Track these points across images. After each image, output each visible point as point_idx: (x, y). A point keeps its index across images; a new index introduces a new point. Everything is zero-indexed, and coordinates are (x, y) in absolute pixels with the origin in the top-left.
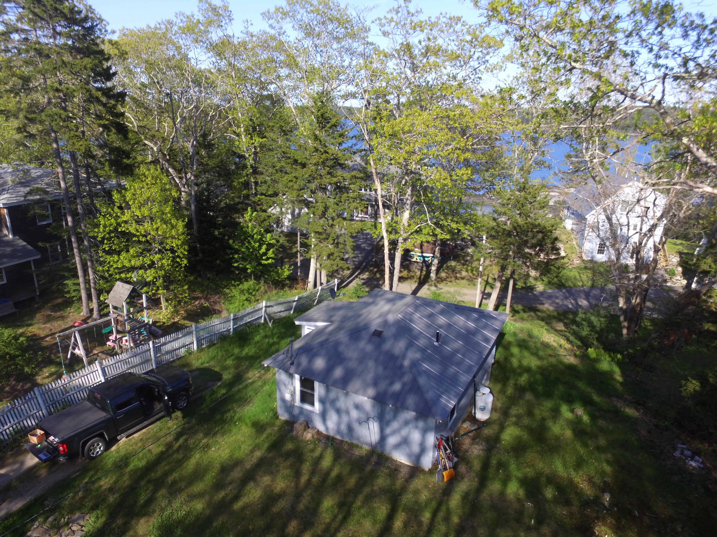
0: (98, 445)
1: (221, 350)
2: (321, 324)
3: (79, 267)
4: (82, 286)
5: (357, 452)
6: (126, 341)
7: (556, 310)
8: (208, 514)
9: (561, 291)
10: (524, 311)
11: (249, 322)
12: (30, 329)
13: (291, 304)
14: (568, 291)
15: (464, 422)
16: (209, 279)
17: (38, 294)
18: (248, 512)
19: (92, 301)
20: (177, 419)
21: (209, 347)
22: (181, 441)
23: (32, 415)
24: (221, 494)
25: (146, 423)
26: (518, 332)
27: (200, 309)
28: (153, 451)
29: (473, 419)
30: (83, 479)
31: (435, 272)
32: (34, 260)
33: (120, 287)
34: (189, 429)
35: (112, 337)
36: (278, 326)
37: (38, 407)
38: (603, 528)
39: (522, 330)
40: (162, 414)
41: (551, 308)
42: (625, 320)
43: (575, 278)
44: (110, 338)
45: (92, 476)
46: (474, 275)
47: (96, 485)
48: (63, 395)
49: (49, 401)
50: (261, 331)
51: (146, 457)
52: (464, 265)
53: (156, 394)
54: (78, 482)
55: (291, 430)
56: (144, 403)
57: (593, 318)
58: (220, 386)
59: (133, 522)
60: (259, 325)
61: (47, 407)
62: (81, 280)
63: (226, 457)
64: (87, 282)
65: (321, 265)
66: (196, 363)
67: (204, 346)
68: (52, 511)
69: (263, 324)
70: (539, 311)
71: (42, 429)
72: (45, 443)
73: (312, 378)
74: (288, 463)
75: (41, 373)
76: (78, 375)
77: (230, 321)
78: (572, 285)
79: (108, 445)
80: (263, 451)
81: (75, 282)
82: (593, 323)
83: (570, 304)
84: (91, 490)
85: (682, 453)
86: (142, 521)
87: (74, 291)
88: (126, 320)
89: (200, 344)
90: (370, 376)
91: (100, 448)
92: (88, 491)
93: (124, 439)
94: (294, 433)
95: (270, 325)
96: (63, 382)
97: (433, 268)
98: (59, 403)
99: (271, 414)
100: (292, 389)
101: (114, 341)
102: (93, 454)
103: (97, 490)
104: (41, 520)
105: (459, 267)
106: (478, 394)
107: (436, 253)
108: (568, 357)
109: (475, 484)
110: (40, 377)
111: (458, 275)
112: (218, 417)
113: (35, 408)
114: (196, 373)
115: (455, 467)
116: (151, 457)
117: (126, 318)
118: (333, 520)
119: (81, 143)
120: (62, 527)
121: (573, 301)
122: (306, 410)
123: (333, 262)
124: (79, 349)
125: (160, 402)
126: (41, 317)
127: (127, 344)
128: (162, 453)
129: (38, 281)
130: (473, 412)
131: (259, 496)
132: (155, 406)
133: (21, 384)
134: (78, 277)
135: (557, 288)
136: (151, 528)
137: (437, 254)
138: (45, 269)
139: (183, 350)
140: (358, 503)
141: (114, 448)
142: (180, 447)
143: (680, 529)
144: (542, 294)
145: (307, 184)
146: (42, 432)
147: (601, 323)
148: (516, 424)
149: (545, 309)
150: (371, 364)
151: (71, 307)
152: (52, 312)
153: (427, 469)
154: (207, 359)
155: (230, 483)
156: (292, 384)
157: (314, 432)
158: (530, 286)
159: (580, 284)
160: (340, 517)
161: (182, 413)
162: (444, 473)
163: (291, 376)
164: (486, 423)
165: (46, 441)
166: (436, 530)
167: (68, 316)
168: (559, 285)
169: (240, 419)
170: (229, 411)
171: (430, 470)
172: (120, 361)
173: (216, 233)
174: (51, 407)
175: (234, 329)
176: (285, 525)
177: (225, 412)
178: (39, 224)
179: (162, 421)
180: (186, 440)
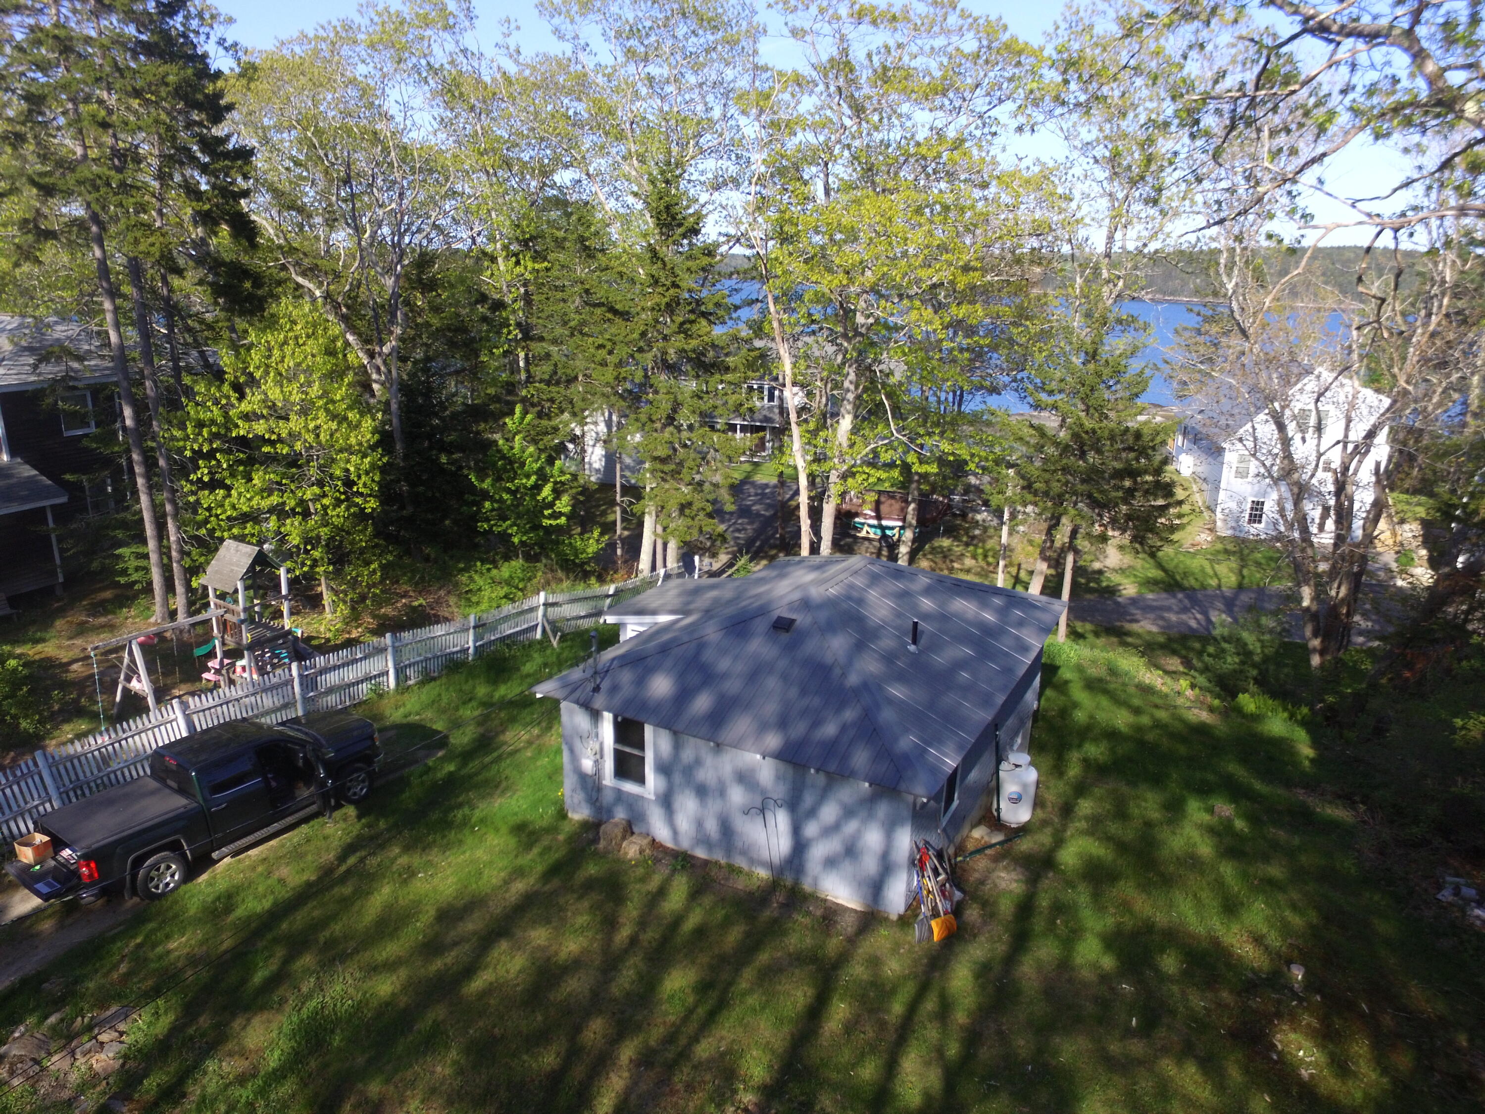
0: (169, 867)
1: (447, 690)
2: (664, 619)
3: (147, 516)
4: (154, 557)
5: (741, 884)
6: (244, 668)
7: (1163, 633)
8: (402, 1005)
9: (1174, 596)
10: (1097, 634)
11: (509, 636)
12: (39, 647)
13: (600, 603)
14: (1188, 597)
15: (974, 826)
16: (427, 559)
17: (61, 580)
18: (492, 1002)
19: (175, 594)
20: (345, 820)
21: (422, 683)
22: (352, 860)
23: (29, 811)
24: (437, 965)
25: (276, 826)
26: (1085, 664)
27: (406, 614)
28: (288, 880)
29: (995, 822)
30: (134, 937)
31: (906, 558)
32: (52, 506)
33: (232, 551)
34: (372, 838)
35: (214, 664)
36: (571, 647)
37: (43, 794)
38: (1292, 1036)
39: (1094, 662)
40: (314, 808)
41: (1154, 629)
42: (1315, 635)
43: (1203, 570)
44: (210, 664)
45: (153, 931)
46: (989, 564)
47: (159, 950)
48: (99, 770)
49: (67, 782)
50: (536, 655)
51: (272, 892)
52: (967, 545)
53: (301, 763)
54: (119, 944)
55: (596, 840)
56: (274, 784)
57: (1245, 635)
58: (442, 759)
59: (237, 1024)
60: (532, 644)
61: (64, 795)
62: (152, 544)
63: (447, 892)
64: (164, 551)
65: (665, 529)
66: (395, 715)
67: (411, 682)
68: (57, 1004)
69: (540, 642)
70: (1128, 634)
71: (45, 832)
72: (53, 863)
73: (640, 718)
74: (586, 904)
75: (56, 733)
76: (133, 727)
77: (468, 630)
78: (1196, 585)
79: (191, 872)
80: (532, 880)
81: (140, 550)
82: (1246, 644)
83: (1193, 620)
84: (146, 959)
85: (1457, 891)
86: (256, 1021)
87: (137, 569)
88: (242, 622)
89: (401, 676)
90: (771, 708)
91: (171, 876)
92: (139, 960)
93: (227, 860)
94: (602, 845)
95: (555, 643)
96: (99, 741)
97: (904, 550)
98: (90, 788)
99: (551, 811)
100: (597, 747)
101: (218, 672)
102: (157, 887)
103: (160, 958)
104: (31, 1020)
105: (958, 549)
106: (1004, 766)
107: (909, 517)
108: (1196, 711)
109: (1001, 948)
110: (54, 742)
111: (956, 565)
112: (435, 816)
113: (36, 796)
114: (392, 733)
115: (957, 911)
116: (284, 894)
117: (242, 616)
118: (686, 1019)
119: (151, 240)
120: (78, 1035)
121: (1199, 616)
122: (629, 794)
123: (689, 522)
124: (139, 681)
125: (308, 785)
126: (65, 627)
127: (246, 675)
128: (309, 885)
129: (62, 551)
130: (995, 806)
131: (518, 968)
132: (297, 792)
133: (12, 754)
134: (144, 542)
135: (1166, 591)
136: (274, 1034)
137: (911, 518)
138: (74, 526)
139: (365, 687)
140: (744, 984)
141: (204, 877)
142: (348, 871)
143: (1465, 1044)
144: (1134, 601)
145: (636, 355)
146: (46, 838)
147: (1262, 647)
148: (1090, 832)
149: (1140, 631)
150: (772, 683)
151: (129, 607)
152: (89, 616)
153: (894, 917)
154: (417, 707)
155: (455, 944)
156: (597, 735)
157: (645, 842)
158: (1108, 587)
159: (1214, 582)
160: (701, 1011)
161: (357, 808)
162: (933, 923)
163: (595, 715)
164: (1023, 830)
165: (54, 858)
166: (917, 1039)
167: (122, 625)
168: (1170, 585)
169: (483, 821)
170: (460, 806)
171: (901, 918)
172: (227, 703)
173: (444, 459)
174: (72, 794)
175: (476, 648)
176: (578, 1029)
177: (451, 809)
178: (66, 434)
179: (312, 823)
180: (362, 860)
